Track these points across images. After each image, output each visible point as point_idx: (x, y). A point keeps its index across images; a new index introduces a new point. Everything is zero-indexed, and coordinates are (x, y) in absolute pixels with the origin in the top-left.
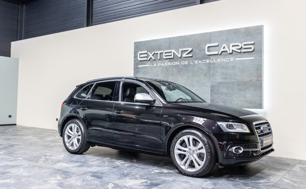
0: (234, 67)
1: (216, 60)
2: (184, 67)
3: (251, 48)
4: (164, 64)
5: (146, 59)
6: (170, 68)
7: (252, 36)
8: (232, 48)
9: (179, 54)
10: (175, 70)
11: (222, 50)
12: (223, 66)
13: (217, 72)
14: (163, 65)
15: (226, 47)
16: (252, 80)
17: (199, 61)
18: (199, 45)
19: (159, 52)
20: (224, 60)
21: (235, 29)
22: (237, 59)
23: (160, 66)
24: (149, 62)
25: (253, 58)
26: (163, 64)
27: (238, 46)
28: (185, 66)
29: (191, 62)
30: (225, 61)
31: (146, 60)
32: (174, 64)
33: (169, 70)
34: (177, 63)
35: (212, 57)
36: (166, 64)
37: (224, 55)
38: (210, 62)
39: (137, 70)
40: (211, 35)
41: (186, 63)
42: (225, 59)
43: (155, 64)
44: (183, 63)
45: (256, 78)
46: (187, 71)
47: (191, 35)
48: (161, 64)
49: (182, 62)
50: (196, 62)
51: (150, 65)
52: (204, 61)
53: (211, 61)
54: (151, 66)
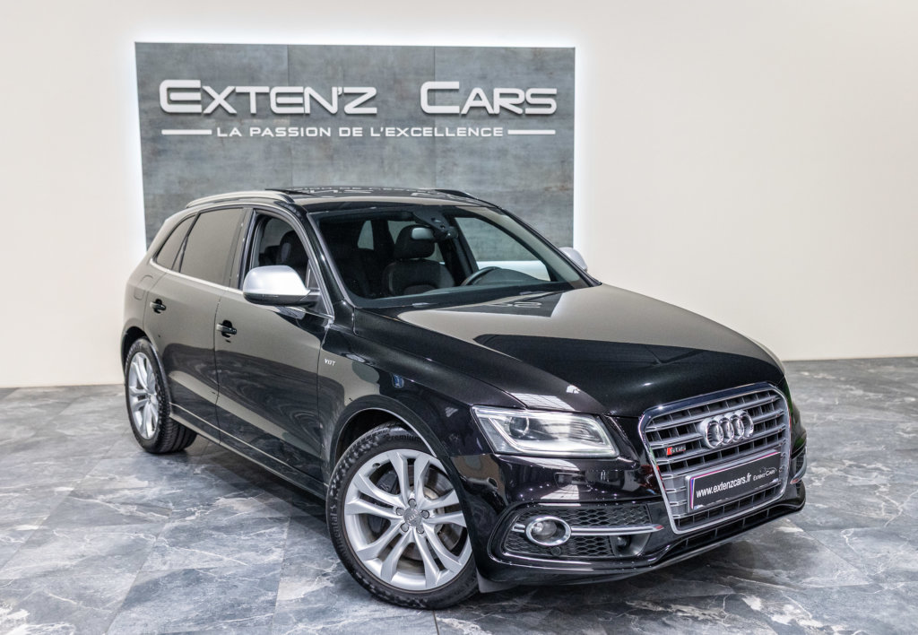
0: (502, 153)
1: (453, 129)
2: (350, 144)
3: (549, 106)
4: (273, 130)
5: (197, 108)
6: (299, 145)
7: (551, 73)
8: (498, 102)
9: (331, 102)
10: (314, 152)
11: (471, 102)
12: (471, 148)
13: (455, 165)
14: (267, 132)
15: (483, 95)
16: (551, 188)
17: (399, 129)
18: (396, 81)
19: (253, 90)
20: (475, 130)
21: (506, 49)
22: (511, 132)
23: (258, 137)
24: (210, 121)
25: (553, 132)
26: (267, 129)
27: (516, 96)
28: (351, 140)
29: (372, 129)
30: (477, 134)
31: (198, 114)
32: (311, 132)
33: (293, 152)
34: (322, 130)
35: (438, 121)
36: (281, 132)
37: (474, 118)
38: (433, 133)
39: (160, 147)
40: (436, 55)
41: (357, 132)
42: (477, 129)
43: (235, 129)
44: (345, 132)
45: (559, 184)
46: (359, 156)
47: (368, 48)
48: (262, 130)
49: (341, 129)
50: (389, 132)
51: (215, 132)
52: (416, 132)
53: (438, 133)
54: (219, 135)
